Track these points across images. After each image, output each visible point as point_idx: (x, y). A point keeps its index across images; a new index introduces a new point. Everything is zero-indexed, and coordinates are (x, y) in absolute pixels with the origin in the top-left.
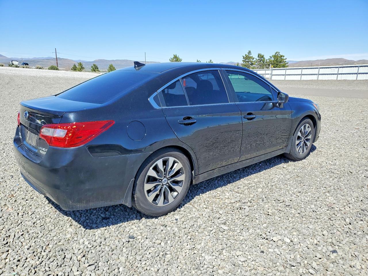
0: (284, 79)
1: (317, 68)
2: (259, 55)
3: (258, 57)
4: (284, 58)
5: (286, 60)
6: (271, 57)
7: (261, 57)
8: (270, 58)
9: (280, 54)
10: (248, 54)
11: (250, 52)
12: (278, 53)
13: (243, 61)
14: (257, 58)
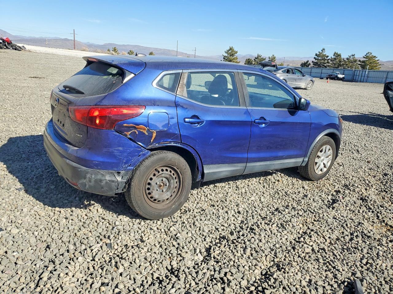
2: (335, 54)
4: (376, 59)
5: (378, 62)
7: (337, 55)
9: (372, 54)
10: (321, 52)
11: (324, 49)
12: (369, 54)
13: (314, 58)
14: (333, 57)
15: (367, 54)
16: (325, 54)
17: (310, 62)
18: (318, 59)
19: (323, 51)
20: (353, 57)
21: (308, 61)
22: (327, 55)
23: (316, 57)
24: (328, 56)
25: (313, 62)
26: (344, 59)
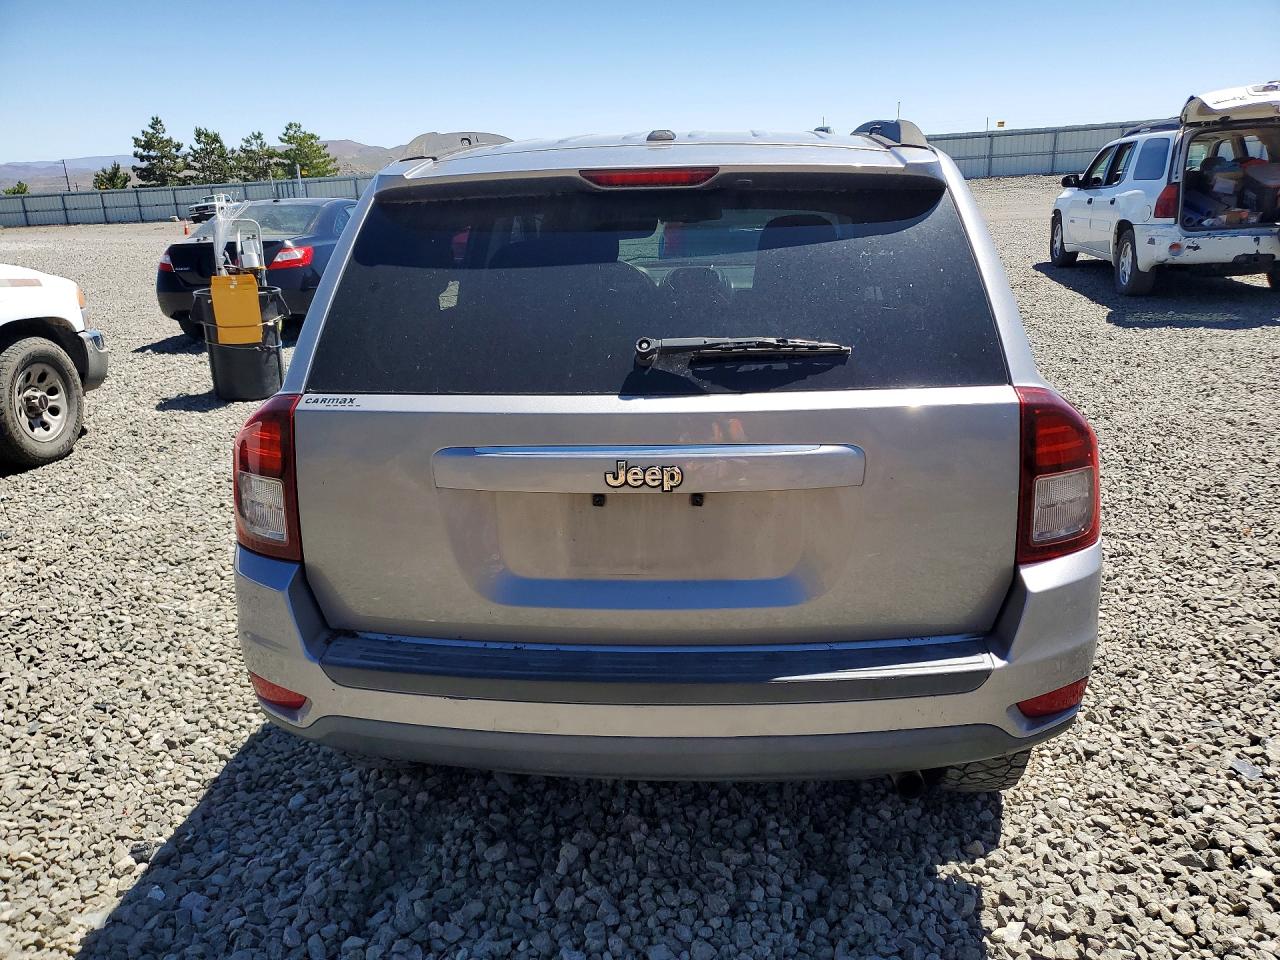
15: (287, 129)
16: (166, 137)
17: (126, 168)
18: (148, 158)
19: (159, 126)
20: (259, 142)
21: (116, 169)
22: (175, 141)
23: (140, 150)
24: (178, 147)
25: (135, 169)
26: (233, 151)
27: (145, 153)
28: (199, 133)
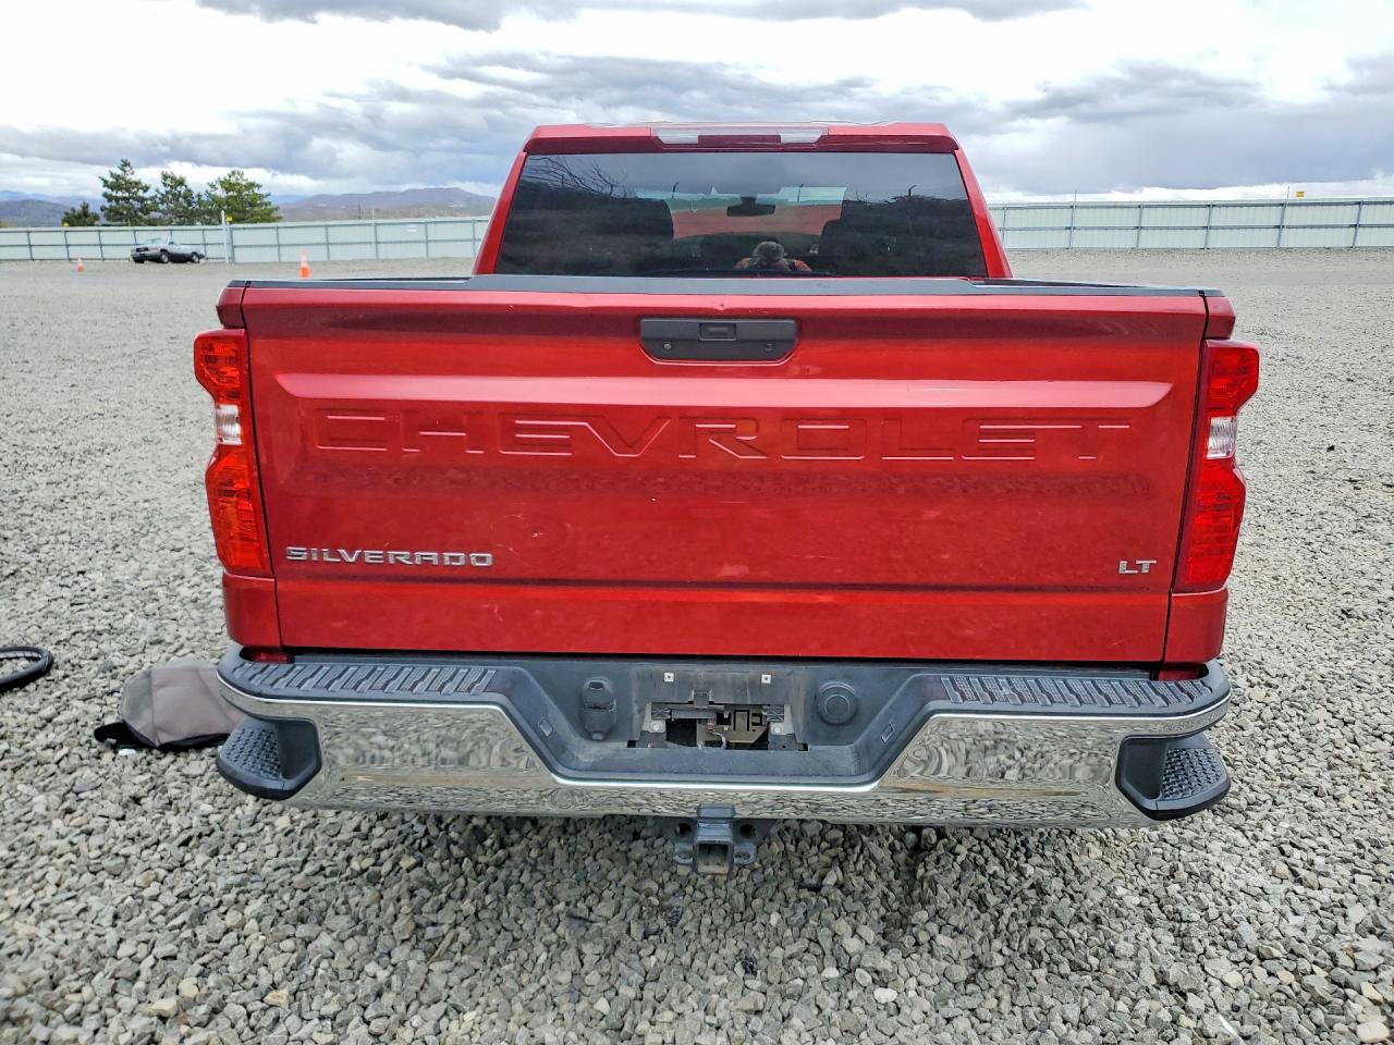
0: (277, 260)
1: (370, 225)
3: (165, 185)
4: (263, 191)
5: (269, 199)
6: (213, 186)
7: (174, 183)
8: (209, 189)
9: (245, 177)
10: (119, 172)
11: (125, 165)
12: (237, 176)
13: (105, 195)
14: (163, 190)
17: (94, 209)
18: (117, 199)
19: (126, 169)
21: (85, 208)
26: (199, 196)
27: (114, 194)
28: (165, 177)
